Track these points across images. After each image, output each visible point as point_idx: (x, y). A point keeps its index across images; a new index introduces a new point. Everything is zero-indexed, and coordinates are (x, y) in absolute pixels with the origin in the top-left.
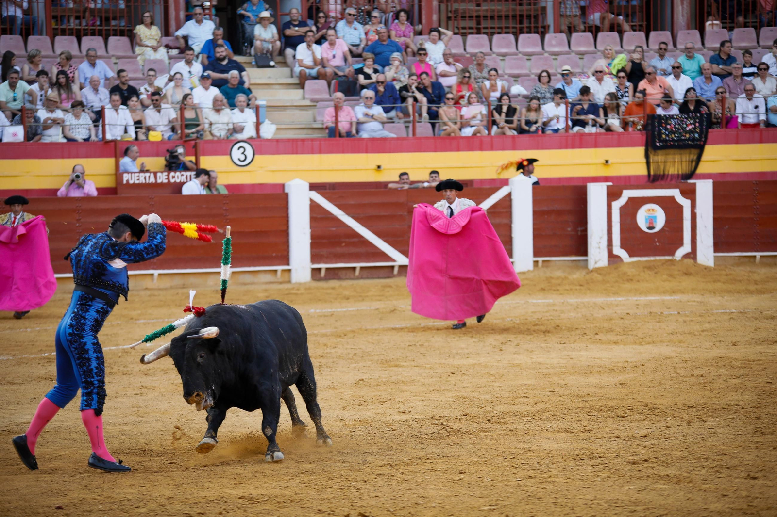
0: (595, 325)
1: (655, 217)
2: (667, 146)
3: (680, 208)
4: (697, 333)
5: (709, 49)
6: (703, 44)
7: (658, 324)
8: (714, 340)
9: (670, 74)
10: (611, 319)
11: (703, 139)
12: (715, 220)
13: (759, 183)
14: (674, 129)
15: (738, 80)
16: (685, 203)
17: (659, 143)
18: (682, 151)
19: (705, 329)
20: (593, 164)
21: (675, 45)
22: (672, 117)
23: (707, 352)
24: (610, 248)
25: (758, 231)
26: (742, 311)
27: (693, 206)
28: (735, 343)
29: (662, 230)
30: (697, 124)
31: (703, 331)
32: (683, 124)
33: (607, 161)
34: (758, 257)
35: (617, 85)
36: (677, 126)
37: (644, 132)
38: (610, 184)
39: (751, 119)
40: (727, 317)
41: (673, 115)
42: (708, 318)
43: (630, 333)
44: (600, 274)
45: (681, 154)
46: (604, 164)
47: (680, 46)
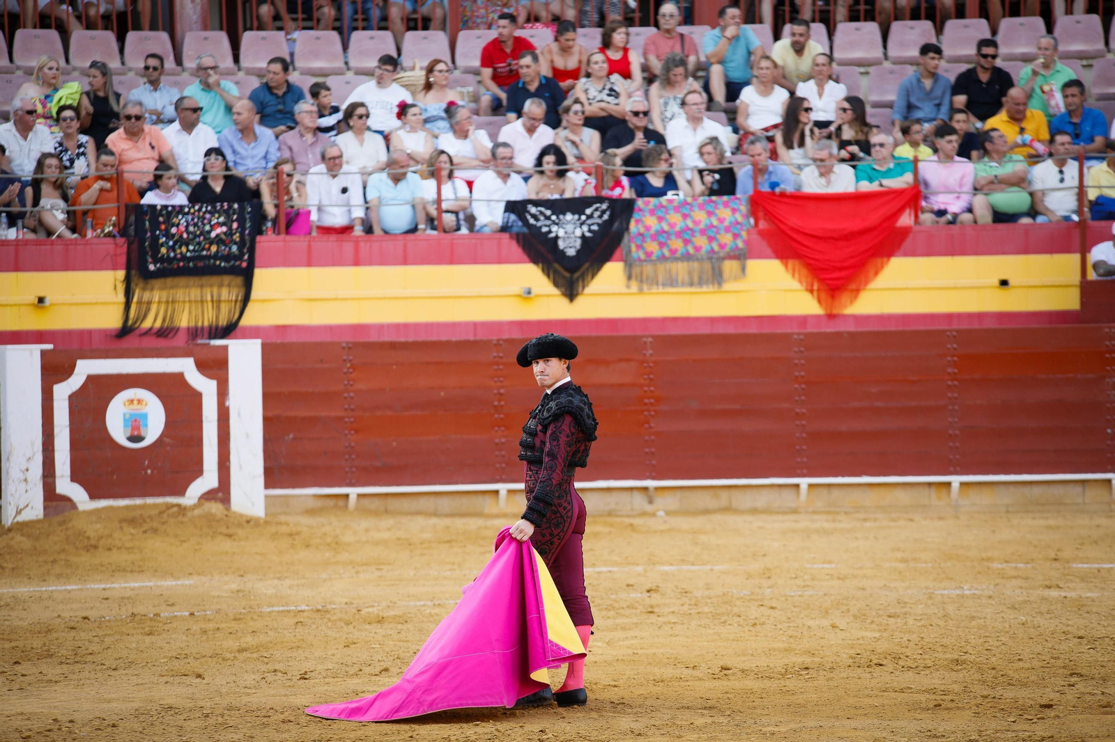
0: (13, 644)
1: (145, 416)
2: (174, 270)
3: (196, 398)
4: (228, 655)
5: (250, 72)
6: (236, 59)
7: (148, 639)
8: (264, 668)
9: (171, 121)
10: (49, 631)
11: (246, 257)
12: (267, 420)
13: (354, 347)
14: (185, 236)
15: (309, 138)
16: (206, 387)
17: (155, 263)
18: (205, 280)
19: (244, 645)
20: (11, 305)
21: (179, 61)
22: (179, 210)
23: (248, 694)
24: (50, 480)
25: (353, 444)
26: (320, 607)
27: (223, 393)
28: (306, 673)
29: (159, 442)
30: (235, 225)
31: (241, 651)
32: (204, 225)
33: (41, 300)
34: (353, 498)
35: (59, 139)
36: (191, 229)
37: (121, 240)
38: (50, 347)
39: (337, 218)
40: (290, 621)
41: (182, 207)
42: (252, 623)
43: (90, 658)
44: (29, 536)
45: (202, 286)
46: (33, 305)
47: (189, 64)
